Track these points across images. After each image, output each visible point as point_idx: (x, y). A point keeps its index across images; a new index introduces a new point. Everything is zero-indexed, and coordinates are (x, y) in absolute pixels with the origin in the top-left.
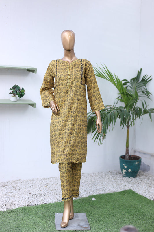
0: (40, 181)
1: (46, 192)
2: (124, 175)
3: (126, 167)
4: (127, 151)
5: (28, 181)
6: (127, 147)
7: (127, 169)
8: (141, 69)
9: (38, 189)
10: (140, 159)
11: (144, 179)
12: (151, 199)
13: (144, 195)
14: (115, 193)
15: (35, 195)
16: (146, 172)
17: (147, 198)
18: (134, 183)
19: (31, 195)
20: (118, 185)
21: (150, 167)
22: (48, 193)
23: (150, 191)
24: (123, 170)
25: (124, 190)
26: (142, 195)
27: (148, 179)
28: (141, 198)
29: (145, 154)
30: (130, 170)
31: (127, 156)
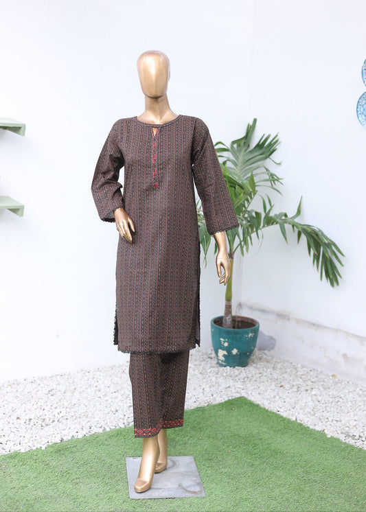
0: (34, 385)
1: (56, 412)
2: (222, 361)
3: (226, 344)
4: (228, 308)
5: (6, 385)
6: (229, 299)
7: (229, 350)
8: (255, 121)
9: (35, 406)
10: (257, 326)
11: (265, 369)
12: (290, 417)
13: (272, 407)
14: (211, 407)
15: (30, 420)
16: (266, 352)
17: (282, 417)
18: (246, 379)
19: (22, 422)
20: (213, 386)
21: (275, 340)
22: (61, 415)
23: (284, 397)
24: (220, 350)
25: (229, 400)
26: (269, 410)
27: (274, 368)
28: (268, 416)
29: (263, 311)
30: (235, 351)
31: (228, 320)
